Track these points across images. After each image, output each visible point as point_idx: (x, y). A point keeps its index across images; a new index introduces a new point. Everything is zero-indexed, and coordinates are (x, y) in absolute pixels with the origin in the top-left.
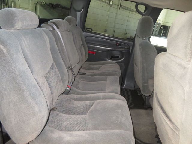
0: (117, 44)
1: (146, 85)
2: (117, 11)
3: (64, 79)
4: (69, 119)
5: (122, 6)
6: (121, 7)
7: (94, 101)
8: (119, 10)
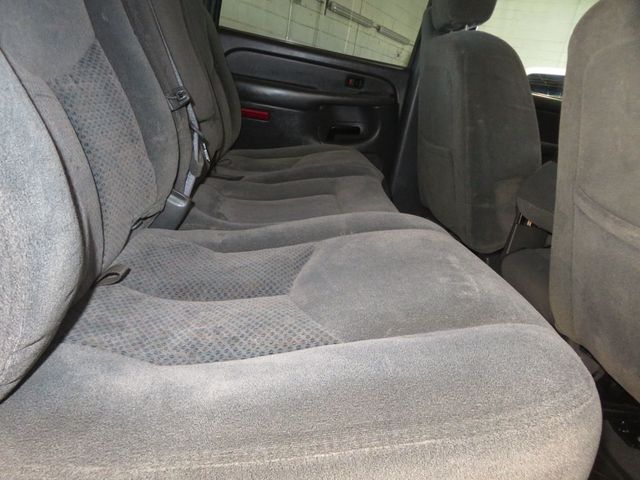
0: (347, 81)
1: (487, 205)
2: (318, 18)
3: (155, 139)
4: (203, 314)
5: (334, 4)
6: (331, 5)
7: (311, 244)
8: (322, 16)
